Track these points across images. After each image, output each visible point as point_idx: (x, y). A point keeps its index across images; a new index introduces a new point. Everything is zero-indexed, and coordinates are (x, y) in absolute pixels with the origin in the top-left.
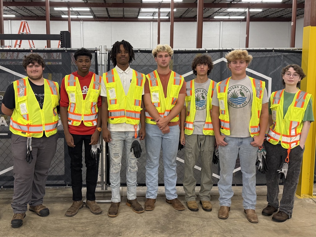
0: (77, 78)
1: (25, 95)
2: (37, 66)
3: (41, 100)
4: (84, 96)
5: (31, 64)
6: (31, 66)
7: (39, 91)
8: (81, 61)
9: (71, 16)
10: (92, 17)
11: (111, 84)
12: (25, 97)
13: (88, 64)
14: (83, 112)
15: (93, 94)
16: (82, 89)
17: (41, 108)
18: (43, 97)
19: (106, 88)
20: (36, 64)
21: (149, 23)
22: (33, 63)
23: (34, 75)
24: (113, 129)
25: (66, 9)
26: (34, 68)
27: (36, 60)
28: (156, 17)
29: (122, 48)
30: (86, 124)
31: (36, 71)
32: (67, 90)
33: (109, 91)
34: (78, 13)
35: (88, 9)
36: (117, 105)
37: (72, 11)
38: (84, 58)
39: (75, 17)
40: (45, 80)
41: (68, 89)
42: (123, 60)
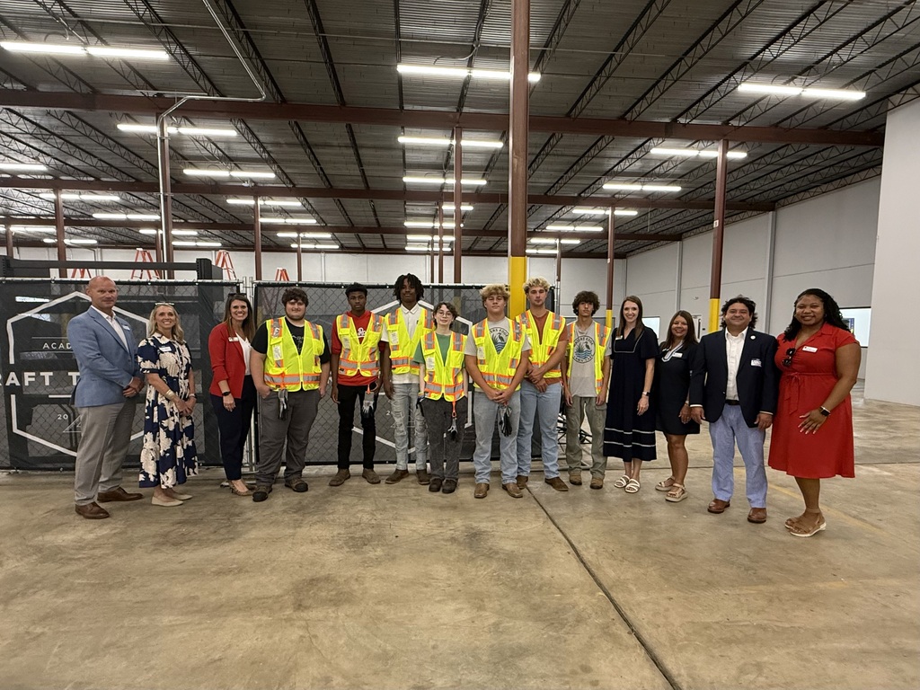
0: (351, 319)
1: (280, 336)
2: (300, 304)
3: (299, 345)
4: (361, 340)
5: (293, 301)
6: (293, 304)
7: (298, 334)
8: (354, 298)
9: (302, 246)
10: (338, 247)
11: (394, 327)
12: (280, 339)
13: (362, 301)
14: (360, 359)
15: (372, 337)
16: (358, 332)
17: (299, 353)
18: (302, 340)
19: (387, 332)
20: (300, 301)
21: (424, 256)
22: (297, 300)
23: (294, 314)
24: (397, 381)
25: (294, 235)
26: (296, 306)
27: (300, 296)
28: (437, 249)
29: (406, 283)
30: (363, 373)
31: (297, 310)
32: (339, 333)
33: (390, 334)
34: (316, 241)
35: (328, 236)
36: (400, 351)
37: (304, 239)
38: (357, 294)
39: (311, 246)
40: (306, 321)
41: (341, 332)
42: (408, 297)
